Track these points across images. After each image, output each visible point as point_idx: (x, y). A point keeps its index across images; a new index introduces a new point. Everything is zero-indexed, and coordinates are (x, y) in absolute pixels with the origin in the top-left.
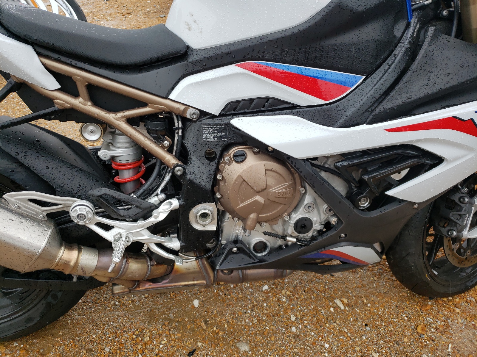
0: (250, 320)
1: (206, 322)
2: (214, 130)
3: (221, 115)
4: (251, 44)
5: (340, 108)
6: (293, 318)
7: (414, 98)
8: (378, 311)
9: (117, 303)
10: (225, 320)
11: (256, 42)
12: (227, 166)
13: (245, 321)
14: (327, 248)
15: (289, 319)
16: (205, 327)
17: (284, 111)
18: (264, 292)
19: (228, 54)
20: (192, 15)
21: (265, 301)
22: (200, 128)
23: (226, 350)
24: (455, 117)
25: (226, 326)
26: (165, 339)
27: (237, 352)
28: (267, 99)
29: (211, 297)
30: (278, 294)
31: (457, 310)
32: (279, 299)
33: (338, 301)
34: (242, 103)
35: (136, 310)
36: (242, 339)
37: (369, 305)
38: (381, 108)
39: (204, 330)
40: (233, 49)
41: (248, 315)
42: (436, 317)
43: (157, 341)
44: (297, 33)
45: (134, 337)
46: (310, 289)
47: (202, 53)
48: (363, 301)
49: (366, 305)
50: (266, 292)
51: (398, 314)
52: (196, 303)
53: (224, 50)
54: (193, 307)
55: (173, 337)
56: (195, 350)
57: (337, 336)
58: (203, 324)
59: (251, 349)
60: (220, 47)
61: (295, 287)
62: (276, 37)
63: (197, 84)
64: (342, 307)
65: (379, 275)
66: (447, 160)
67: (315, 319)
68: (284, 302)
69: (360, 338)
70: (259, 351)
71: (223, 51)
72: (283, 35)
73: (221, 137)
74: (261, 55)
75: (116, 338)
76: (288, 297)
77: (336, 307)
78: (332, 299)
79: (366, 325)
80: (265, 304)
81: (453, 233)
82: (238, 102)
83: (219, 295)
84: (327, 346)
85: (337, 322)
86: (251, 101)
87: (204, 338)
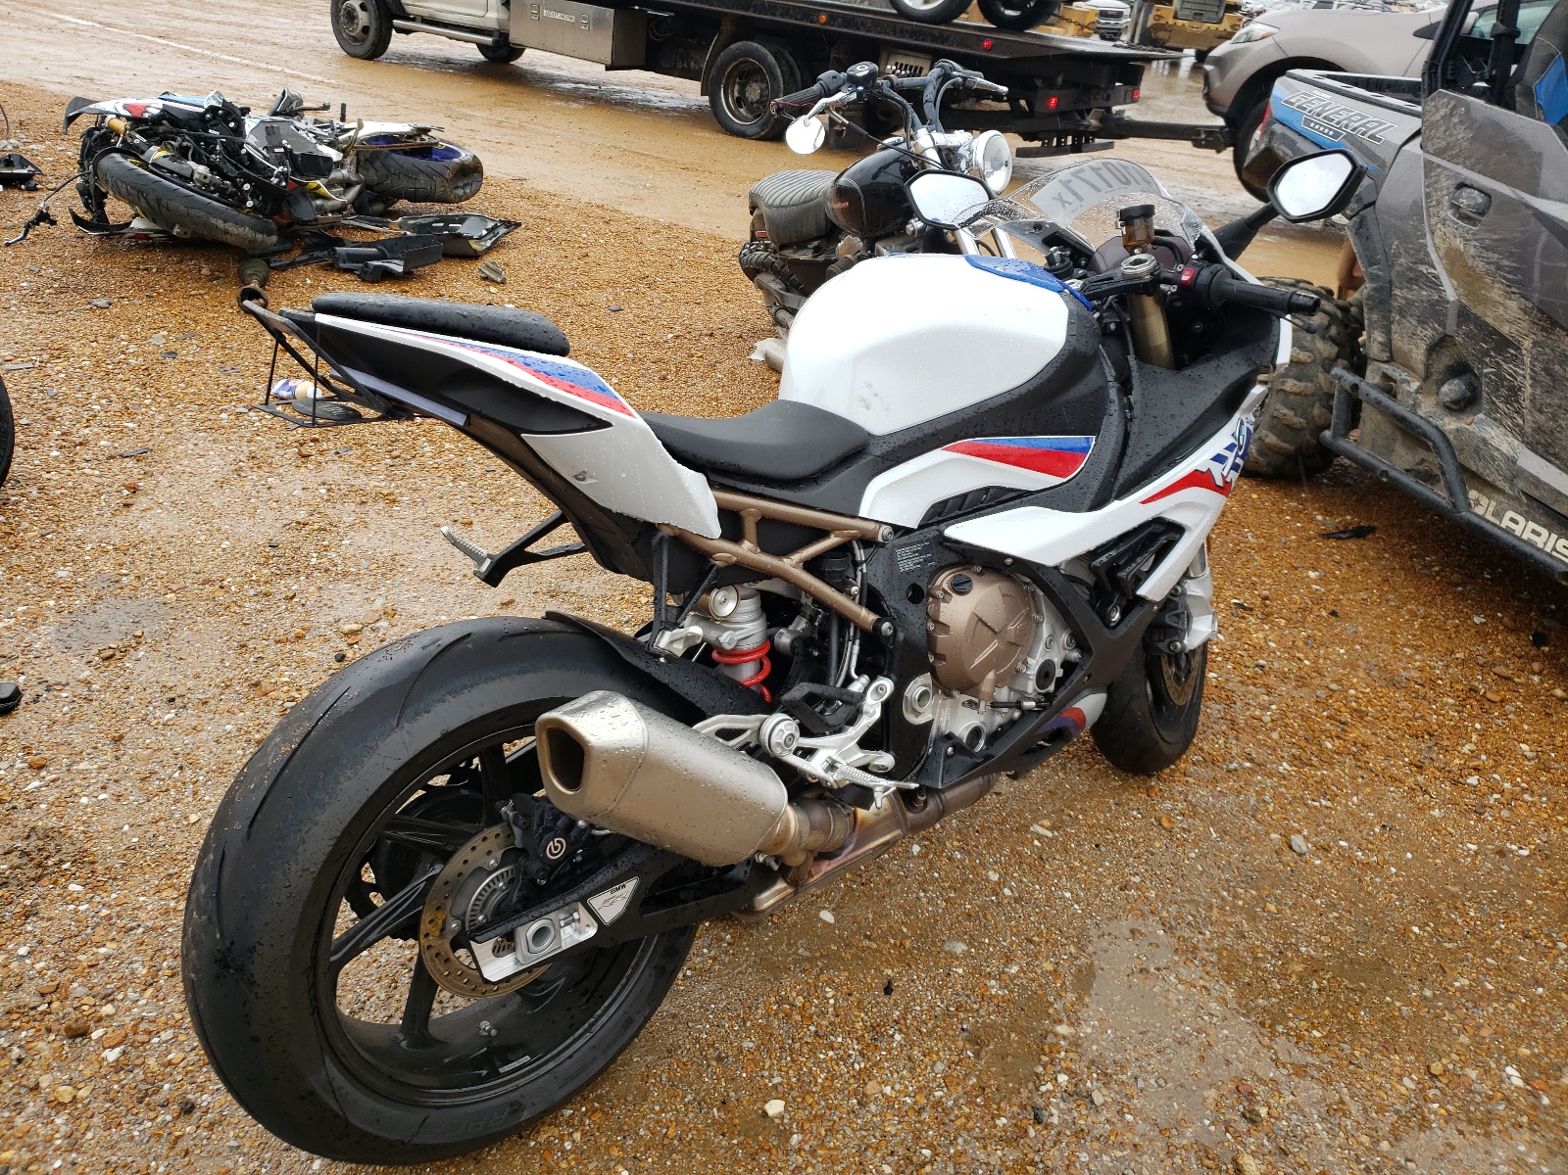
0: (933, 906)
1: (869, 938)
2: (914, 552)
3: (921, 527)
4: (965, 417)
5: (1082, 485)
6: (994, 877)
7: (1154, 453)
8: (1098, 820)
9: (689, 973)
10: (897, 922)
11: (971, 413)
12: (942, 605)
13: (928, 911)
14: (1067, 707)
15: (987, 880)
16: (875, 946)
17: (1012, 503)
18: (919, 857)
19: (933, 435)
20: (870, 386)
21: (931, 868)
22: (892, 555)
23: (936, 963)
24: (1196, 470)
25: (905, 930)
26: (828, 989)
27: (952, 957)
28: (987, 490)
29: (843, 898)
30: (943, 851)
31: (1191, 780)
32: (950, 859)
33: (1036, 828)
34: (950, 503)
35: (734, 969)
36: (945, 938)
37: (1080, 817)
38: (1124, 474)
39: (877, 950)
40: (939, 427)
41: (924, 900)
42: (1172, 798)
43: (818, 998)
44: (1026, 394)
45: (775, 1007)
46: (983, 827)
47: (894, 439)
48: (1070, 815)
49: (1077, 817)
50: (923, 856)
51: (1126, 813)
52: (827, 916)
53: (928, 430)
54: (826, 924)
55: (837, 981)
56: (890, 982)
57: (1071, 877)
58: (866, 943)
59: (970, 944)
60: (919, 427)
61: (959, 832)
62: (998, 402)
63: (889, 486)
64: (1050, 834)
65: (1063, 769)
66: (1190, 528)
67: (1025, 866)
68: (962, 861)
69: (1101, 866)
70: (983, 943)
71: (926, 432)
72: (1008, 399)
73: (925, 560)
74: (978, 429)
75: (745, 1023)
76: (961, 849)
77: (1040, 837)
78: (1026, 828)
79: (1097, 846)
80: (936, 875)
81: (1176, 647)
82: (944, 503)
83: (853, 890)
84: (1068, 895)
85: (1058, 857)
86: (964, 496)
87: (887, 961)
